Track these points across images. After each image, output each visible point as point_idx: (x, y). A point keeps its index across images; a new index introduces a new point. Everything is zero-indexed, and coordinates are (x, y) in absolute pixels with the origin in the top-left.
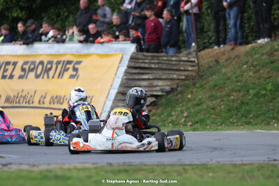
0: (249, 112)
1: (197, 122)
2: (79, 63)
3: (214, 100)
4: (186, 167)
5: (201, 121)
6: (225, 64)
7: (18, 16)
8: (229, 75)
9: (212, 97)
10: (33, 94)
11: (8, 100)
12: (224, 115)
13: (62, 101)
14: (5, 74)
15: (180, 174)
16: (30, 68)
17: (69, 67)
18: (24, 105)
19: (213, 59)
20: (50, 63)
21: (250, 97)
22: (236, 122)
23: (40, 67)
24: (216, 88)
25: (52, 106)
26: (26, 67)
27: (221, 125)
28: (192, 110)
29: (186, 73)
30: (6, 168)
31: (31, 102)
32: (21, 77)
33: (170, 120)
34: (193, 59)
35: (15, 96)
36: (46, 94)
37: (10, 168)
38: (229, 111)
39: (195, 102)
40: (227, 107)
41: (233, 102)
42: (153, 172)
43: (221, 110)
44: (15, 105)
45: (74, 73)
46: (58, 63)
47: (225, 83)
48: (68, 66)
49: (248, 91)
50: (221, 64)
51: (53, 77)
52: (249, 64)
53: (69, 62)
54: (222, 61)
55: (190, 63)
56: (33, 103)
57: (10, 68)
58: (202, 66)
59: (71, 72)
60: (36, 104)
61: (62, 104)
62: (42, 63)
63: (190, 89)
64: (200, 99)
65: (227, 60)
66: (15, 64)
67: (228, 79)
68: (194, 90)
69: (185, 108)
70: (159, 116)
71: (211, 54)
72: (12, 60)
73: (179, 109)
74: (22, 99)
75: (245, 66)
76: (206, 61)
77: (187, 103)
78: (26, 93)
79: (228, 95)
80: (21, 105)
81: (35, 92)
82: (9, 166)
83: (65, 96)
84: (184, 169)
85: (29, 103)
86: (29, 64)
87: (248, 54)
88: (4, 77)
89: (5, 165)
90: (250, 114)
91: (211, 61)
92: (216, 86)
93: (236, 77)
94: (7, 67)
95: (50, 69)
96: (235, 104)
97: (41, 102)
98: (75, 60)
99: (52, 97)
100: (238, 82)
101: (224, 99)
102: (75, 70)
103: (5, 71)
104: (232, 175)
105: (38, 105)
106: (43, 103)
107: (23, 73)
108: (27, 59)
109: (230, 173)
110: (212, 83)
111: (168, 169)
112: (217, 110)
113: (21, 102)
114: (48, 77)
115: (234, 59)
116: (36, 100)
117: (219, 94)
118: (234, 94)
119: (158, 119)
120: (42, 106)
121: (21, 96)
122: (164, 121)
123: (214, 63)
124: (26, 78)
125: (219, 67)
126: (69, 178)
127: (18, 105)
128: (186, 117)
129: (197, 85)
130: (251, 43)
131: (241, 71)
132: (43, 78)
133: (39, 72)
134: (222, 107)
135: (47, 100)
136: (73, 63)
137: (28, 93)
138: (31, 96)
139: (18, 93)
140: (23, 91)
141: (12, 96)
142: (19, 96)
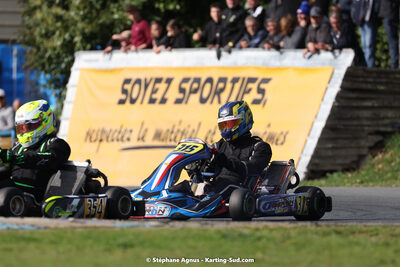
2: (266, 81)
7: (175, 8)
10: (196, 128)
11: (158, 135)
14: (154, 96)
16: (193, 88)
17: (252, 87)
20: (223, 80)
23: (208, 86)
26: (186, 86)
30: (167, 227)
32: (178, 101)
35: (168, 131)
37: (172, 227)
44: (169, 143)
45: (259, 96)
46: (235, 80)
48: (250, 86)
53: (252, 80)
57: (162, 87)
59: (254, 94)
62: (210, 80)
66: (169, 81)
70: (390, 162)
72: (165, 75)
74: (179, 136)
78: (186, 126)
81: (200, 124)
86: (190, 82)
88: (152, 101)
94: (157, 85)
95: (222, 90)
97: (208, 140)
98: (261, 76)
102: (261, 91)
103: (154, 91)
107: (181, 96)
108: (187, 75)
113: (178, 139)
114: (220, 102)
116: (201, 136)
119: (387, 168)
121: (178, 131)
122: (395, 171)
124: (186, 102)
132: (212, 102)
133: (205, 95)
136: (258, 82)
137: (189, 126)
138: (193, 131)
139: (174, 127)
140: (180, 122)
141: (165, 130)
142: (175, 130)
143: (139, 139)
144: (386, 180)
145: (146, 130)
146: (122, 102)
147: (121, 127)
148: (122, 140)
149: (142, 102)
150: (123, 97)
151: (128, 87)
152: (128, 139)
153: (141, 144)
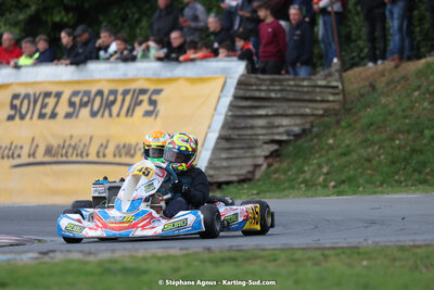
0: (424, 164)
1: (343, 182)
2: (158, 92)
3: (369, 146)
4: (326, 252)
5: (350, 180)
6: (385, 90)
7: (62, 20)
8: (392, 107)
9: (366, 143)
10: (87, 141)
11: (48, 151)
12: (385, 169)
13: (133, 152)
14: (44, 111)
15: (317, 264)
16: (83, 101)
17: (143, 99)
18: (74, 158)
19: (367, 83)
20: (113, 92)
21: (425, 141)
22: (405, 181)
23: (98, 99)
24: (372, 128)
25: (117, 160)
26: (77, 100)
27: (381, 185)
28: (336, 163)
29: (325, 105)
30: (46, 259)
31: (84, 154)
32: (68, 116)
33: (300, 180)
34: (335, 84)
35: (59, 146)
36: (108, 142)
37: (52, 258)
38: (393, 163)
39: (340, 151)
40: (390, 158)
41: (399, 149)
42: (275, 260)
43: (380, 162)
44: (60, 159)
45: (151, 108)
46: (126, 93)
47: (385, 120)
48: (141, 97)
49: (422, 132)
50: (380, 91)
51: (118, 115)
52: (423, 89)
53: (143, 92)
54: (381, 85)
55: (331, 90)
56: (87, 155)
57: (51, 101)
58: (349, 93)
59: (145, 106)
60: (93, 157)
61: (133, 156)
62: (100, 93)
63: (332, 131)
64: (348, 146)
65: (388, 84)
66: (59, 95)
67: (391, 113)
68: (338, 131)
69: (324, 159)
70: (285, 172)
71: (363, 75)
72: (54, 89)
73: (315, 161)
74: (71, 150)
75: (416, 94)
76: (355, 86)
77: (327, 151)
78: (77, 140)
79: (392, 139)
80: (70, 159)
81: (91, 138)
82: (51, 255)
83: (137, 144)
84: (323, 255)
85: (82, 156)
86: (80, 95)
87: (420, 74)
88: (42, 116)
89: (45, 253)
90: (425, 167)
91: (364, 87)
92: (372, 124)
93: (404, 111)
94: (47, 100)
95: (113, 102)
96: (403, 153)
97: (101, 154)
98: (152, 87)
99: (118, 147)
100: (406, 117)
101: (385, 144)
102: (153, 103)
103: (44, 106)
104: (398, 264)
105: (96, 159)
106: (104, 156)
107: (71, 110)
108: (77, 88)
109: (394, 260)
110: (365, 121)
111: (298, 255)
112: (374, 163)
113: (69, 154)
114: (111, 115)
115: (399, 82)
116: (93, 150)
117: (376, 137)
118: (401, 136)
119: (283, 177)
120: (102, 159)
121: (70, 145)
122: (292, 180)
123: (367, 88)
124: (77, 116)
125: (376, 95)
126: (145, 272)
127: (64, 159)
128: (327, 174)
129: (343, 124)
130: (425, 57)
131: (411, 101)
132: (103, 116)
133: (96, 107)
134: (382, 157)
135: (110, 150)
136: (149, 93)
137: (80, 141)
138: (85, 145)
139: (65, 142)
140: (71, 137)
141: (56, 145)
142: (67, 144)
143: (29, 156)
144: (284, 190)
145: (37, 146)
146: (11, 118)
147: (12, 143)
148: (13, 157)
149: (31, 118)
150: (12, 112)
151: (17, 102)
152: (19, 156)
153: (32, 160)
